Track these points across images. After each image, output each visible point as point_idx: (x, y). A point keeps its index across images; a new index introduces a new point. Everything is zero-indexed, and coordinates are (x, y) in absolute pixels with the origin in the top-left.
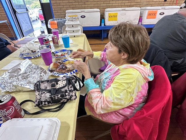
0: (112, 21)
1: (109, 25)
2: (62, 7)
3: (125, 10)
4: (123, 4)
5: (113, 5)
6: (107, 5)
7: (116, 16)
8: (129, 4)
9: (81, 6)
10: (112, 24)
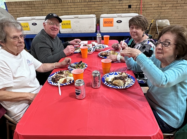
0: (66, 29)
1: (64, 33)
2: (19, 13)
3: (77, 18)
4: (83, 11)
5: (72, 11)
6: (66, 12)
7: (69, 24)
8: (90, 11)
9: (38, 13)
10: (66, 32)
